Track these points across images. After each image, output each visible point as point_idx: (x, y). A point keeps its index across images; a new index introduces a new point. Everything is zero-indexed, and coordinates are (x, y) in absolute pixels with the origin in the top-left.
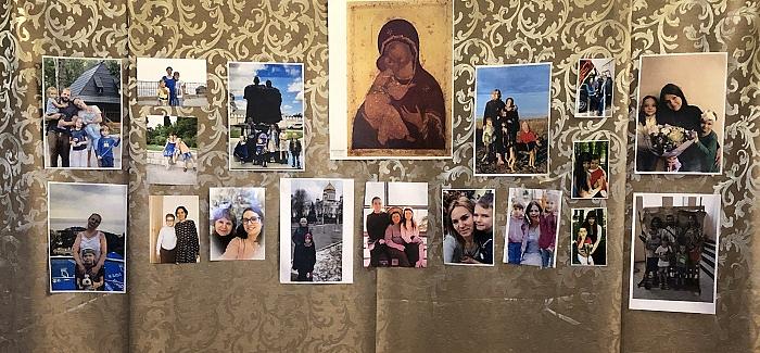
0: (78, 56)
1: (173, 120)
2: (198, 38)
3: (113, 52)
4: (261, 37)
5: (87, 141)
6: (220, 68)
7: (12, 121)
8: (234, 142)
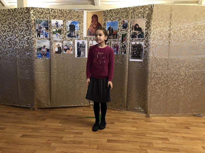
0: (41, 19)
1: (57, 30)
2: (61, 16)
3: (47, 18)
4: (72, 17)
5: (43, 33)
6: (65, 22)
7: (30, 30)
8: (67, 34)
